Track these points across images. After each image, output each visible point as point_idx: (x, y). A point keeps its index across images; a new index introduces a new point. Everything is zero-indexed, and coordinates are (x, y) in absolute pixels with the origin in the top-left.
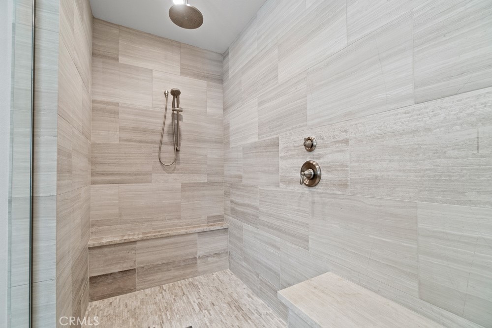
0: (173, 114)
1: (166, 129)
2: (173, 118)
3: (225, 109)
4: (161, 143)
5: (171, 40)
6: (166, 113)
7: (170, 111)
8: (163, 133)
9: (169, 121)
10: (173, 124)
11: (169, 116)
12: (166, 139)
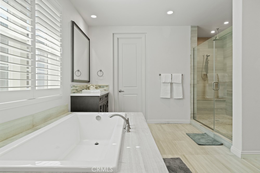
0: (206, 62)
1: (203, 67)
2: (206, 63)
3: (224, 58)
4: (202, 71)
5: (205, 38)
6: (203, 62)
7: (205, 61)
8: (202, 68)
9: (204, 64)
10: (206, 65)
11: (204, 63)
12: (203, 70)
